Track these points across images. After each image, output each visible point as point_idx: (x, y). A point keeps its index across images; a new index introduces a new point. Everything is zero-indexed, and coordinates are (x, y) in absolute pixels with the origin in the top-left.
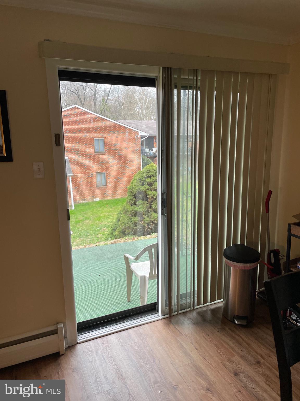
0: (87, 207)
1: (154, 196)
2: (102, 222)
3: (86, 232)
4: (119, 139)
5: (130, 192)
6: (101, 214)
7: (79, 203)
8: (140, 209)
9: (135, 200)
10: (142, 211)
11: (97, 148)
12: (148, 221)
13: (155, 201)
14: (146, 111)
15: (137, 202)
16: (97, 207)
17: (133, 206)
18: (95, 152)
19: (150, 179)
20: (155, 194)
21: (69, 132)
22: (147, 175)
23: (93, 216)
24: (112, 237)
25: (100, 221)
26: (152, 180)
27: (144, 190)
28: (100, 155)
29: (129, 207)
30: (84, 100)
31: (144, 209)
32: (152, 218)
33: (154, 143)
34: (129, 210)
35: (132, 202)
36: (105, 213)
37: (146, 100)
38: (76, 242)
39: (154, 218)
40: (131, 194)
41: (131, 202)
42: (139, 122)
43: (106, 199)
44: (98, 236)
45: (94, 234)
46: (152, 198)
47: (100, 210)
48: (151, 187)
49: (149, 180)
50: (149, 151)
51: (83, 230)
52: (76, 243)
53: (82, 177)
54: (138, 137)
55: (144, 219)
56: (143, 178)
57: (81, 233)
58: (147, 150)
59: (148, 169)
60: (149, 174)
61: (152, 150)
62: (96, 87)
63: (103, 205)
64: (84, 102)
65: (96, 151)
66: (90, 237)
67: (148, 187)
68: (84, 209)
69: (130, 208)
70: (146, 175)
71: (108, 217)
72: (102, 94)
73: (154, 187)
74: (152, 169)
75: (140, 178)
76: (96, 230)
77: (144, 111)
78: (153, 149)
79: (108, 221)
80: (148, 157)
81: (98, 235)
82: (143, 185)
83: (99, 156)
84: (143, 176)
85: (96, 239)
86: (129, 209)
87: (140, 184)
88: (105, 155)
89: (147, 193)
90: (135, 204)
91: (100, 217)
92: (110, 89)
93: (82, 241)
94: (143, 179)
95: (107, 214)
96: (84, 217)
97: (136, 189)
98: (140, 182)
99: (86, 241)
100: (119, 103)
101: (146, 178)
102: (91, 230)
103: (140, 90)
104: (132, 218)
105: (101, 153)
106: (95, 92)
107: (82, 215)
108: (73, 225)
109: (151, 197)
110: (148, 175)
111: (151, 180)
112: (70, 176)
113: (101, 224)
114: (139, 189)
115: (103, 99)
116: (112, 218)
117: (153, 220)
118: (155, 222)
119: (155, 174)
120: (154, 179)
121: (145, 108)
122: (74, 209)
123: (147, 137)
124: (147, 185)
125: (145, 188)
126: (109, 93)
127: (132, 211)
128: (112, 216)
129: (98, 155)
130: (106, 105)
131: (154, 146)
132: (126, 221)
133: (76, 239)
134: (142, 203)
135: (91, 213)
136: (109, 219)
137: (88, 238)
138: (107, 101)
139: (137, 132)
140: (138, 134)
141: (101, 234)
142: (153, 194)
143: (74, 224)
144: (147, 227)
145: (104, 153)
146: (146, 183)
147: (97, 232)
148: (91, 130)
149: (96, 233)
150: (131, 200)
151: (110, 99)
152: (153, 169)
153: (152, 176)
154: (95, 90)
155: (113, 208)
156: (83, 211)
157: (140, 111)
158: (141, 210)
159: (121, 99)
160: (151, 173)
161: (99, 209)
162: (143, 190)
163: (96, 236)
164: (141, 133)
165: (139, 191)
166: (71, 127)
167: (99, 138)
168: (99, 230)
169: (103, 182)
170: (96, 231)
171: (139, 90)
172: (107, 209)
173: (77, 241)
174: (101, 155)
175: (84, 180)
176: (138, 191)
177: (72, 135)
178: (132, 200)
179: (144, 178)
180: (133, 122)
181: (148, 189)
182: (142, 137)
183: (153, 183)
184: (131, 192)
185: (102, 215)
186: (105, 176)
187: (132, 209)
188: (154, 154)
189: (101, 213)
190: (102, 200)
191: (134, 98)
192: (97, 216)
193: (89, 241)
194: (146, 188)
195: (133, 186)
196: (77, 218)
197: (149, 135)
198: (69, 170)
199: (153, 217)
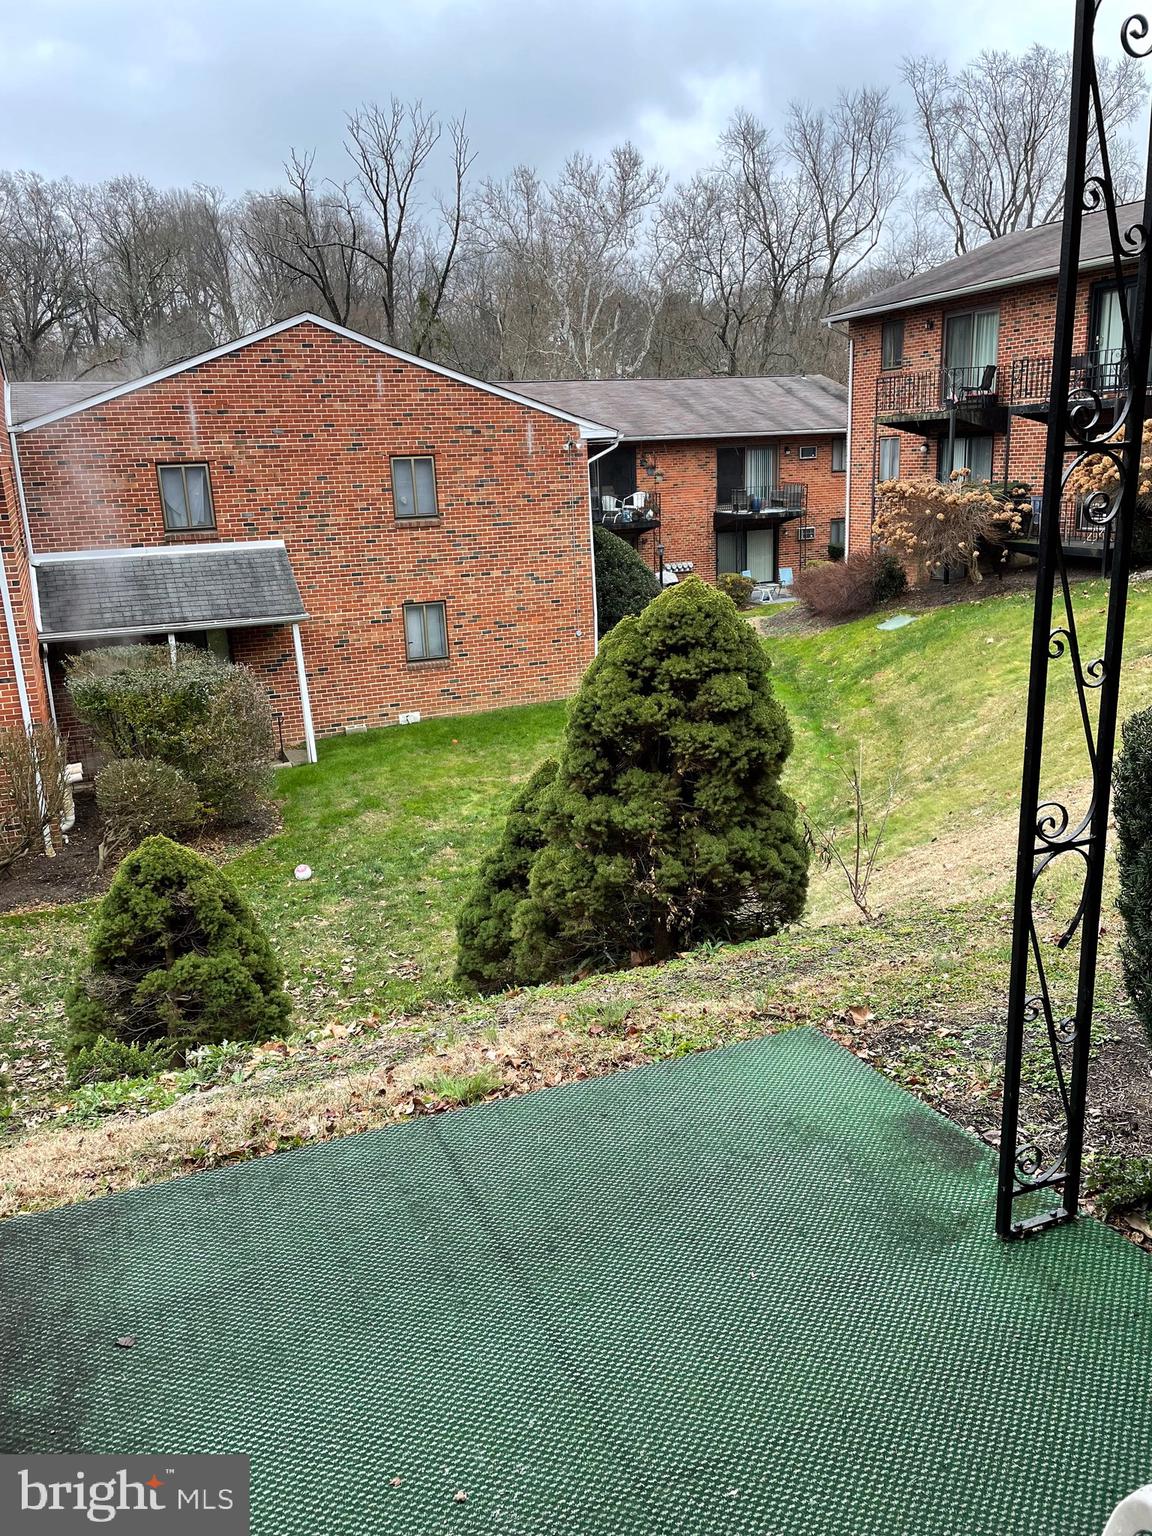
0: (370, 750)
1: (708, 747)
2: (436, 818)
3: (368, 868)
4: (495, 459)
5: (580, 725)
6: (431, 783)
7: (339, 735)
8: (634, 815)
9: (607, 768)
10: (645, 826)
11: (404, 499)
12: (676, 876)
13: (711, 775)
14: (593, 344)
15: (619, 781)
16: (411, 752)
17: (596, 799)
18: (396, 519)
19: (684, 658)
20: (711, 740)
21: (286, 431)
22: (668, 642)
23: (395, 793)
24: (487, 918)
25: (428, 817)
26: (697, 667)
27: (652, 716)
28: (416, 528)
29: (577, 805)
30: (348, 304)
31: (657, 814)
32: (697, 862)
33: (638, 471)
34: (578, 820)
35: (592, 778)
36: (445, 779)
37: (594, 297)
38: (327, 918)
39: (708, 860)
40: (586, 737)
41: (589, 780)
42: (574, 384)
43: (447, 713)
44: (421, 886)
45: (405, 876)
46: (696, 758)
47: (424, 766)
48: (693, 705)
49: (675, 666)
50: (618, 505)
51: (355, 859)
52: (325, 923)
53: (346, 625)
54: (578, 446)
55: (658, 866)
56: (645, 657)
57: (349, 872)
58: (609, 502)
59: (675, 610)
60: (681, 634)
61: (630, 502)
62: (394, 249)
63: (439, 742)
64: (348, 311)
65: (402, 511)
66: (383, 891)
67: (675, 703)
68: (357, 762)
69: (586, 812)
70: (663, 642)
71: (462, 794)
72: (420, 280)
73: (707, 703)
74: (691, 608)
75: (630, 658)
76: (411, 859)
77: (588, 345)
78: (635, 495)
79: (461, 814)
80: (618, 533)
81: (419, 879)
82: (647, 689)
83: (416, 534)
84: (645, 647)
85: (415, 901)
86: (578, 817)
87: (630, 685)
88: (438, 527)
89: (672, 732)
90: (606, 788)
91: (427, 798)
92: (450, 257)
93: (352, 911)
94: (649, 662)
95: (456, 782)
96: (357, 795)
97: (615, 716)
98: (632, 675)
99: (368, 911)
100: (485, 314)
101: (660, 655)
102: (390, 860)
103: (569, 256)
104: (597, 861)
105: (423, 520)
106: (389, 271)
107: (349, 787)
108: (313, 836)
109: (692, 754)
110: (674, 640)
111: (688, 667)
112: (295, 622)
113: (429, 829)
114: (629, 712)
115: (423, 299)
116: (475, 797)
117: (704, 870)
118: (715, 881)
119: (709, 635)
120: (706, 661)
121: (590, 331)
122: (315, 760)
123: (616, 446)
124: (668, 690)
125: (660, 706)
126: (447, 271)
127: (593, 826)
128: (479, 792)
129: (411, 528)
130: (437, 321)
131: (638, 482)
132: (566, 878)
133: (327, 901)
134: (643, 786)
135: (387, 779)
136: (465, 804)
137: (378, 898)
138: (436, 307)
139: (575, 424)
140: (577, 436)
141: (433, 876)
142: (700, 739)
143: (319, 831)
144: (675, 909)
145: (434, 520)
146: (662, 683)
147: (415, 867)
148: (378, 420)
149: (412, 872)
150: (587, 769)
151: (451, 301)
152: (700, 609)
153: (693, 646)
154: (390, 260)
155: (482, 753)
156: (355, 772)
157: (572, 343)
158: (640, 821)
159: (494, 297)
160: (689, 632)
161: (419, 761)
162: (650, 720)
163: (411, 889)
164: (588, 431)
165: (629, 722)
166: (293, 411)
167: (412, 458)
168: (424, 858)
169: (434, 642)
170: (411, 864)
171: (565, 257)
172: (453, 760)
173: (333, 909)
174: (423, 528)
175: (355, 636)
176: (624, 724)
177: (299, 444)
178: (592, 769)
179: (652, 655)
180: (547, 387)
181: (672, 714)
182: (594, 447)
183: (703, 681)
184: (587, 726)
185: (433, 786)
186: (440, 620)
187: (593, 816)
188: (636, 518)
189: (431, 778)
190: (430, 719)
191: (547, 292)
192: (413, 794)
193: (383, 908)
194: (665, 710)
195: (596, 694)
196: (329, 802)
197: (621, 437)
198: (290, 596)
199: (702, 857)
